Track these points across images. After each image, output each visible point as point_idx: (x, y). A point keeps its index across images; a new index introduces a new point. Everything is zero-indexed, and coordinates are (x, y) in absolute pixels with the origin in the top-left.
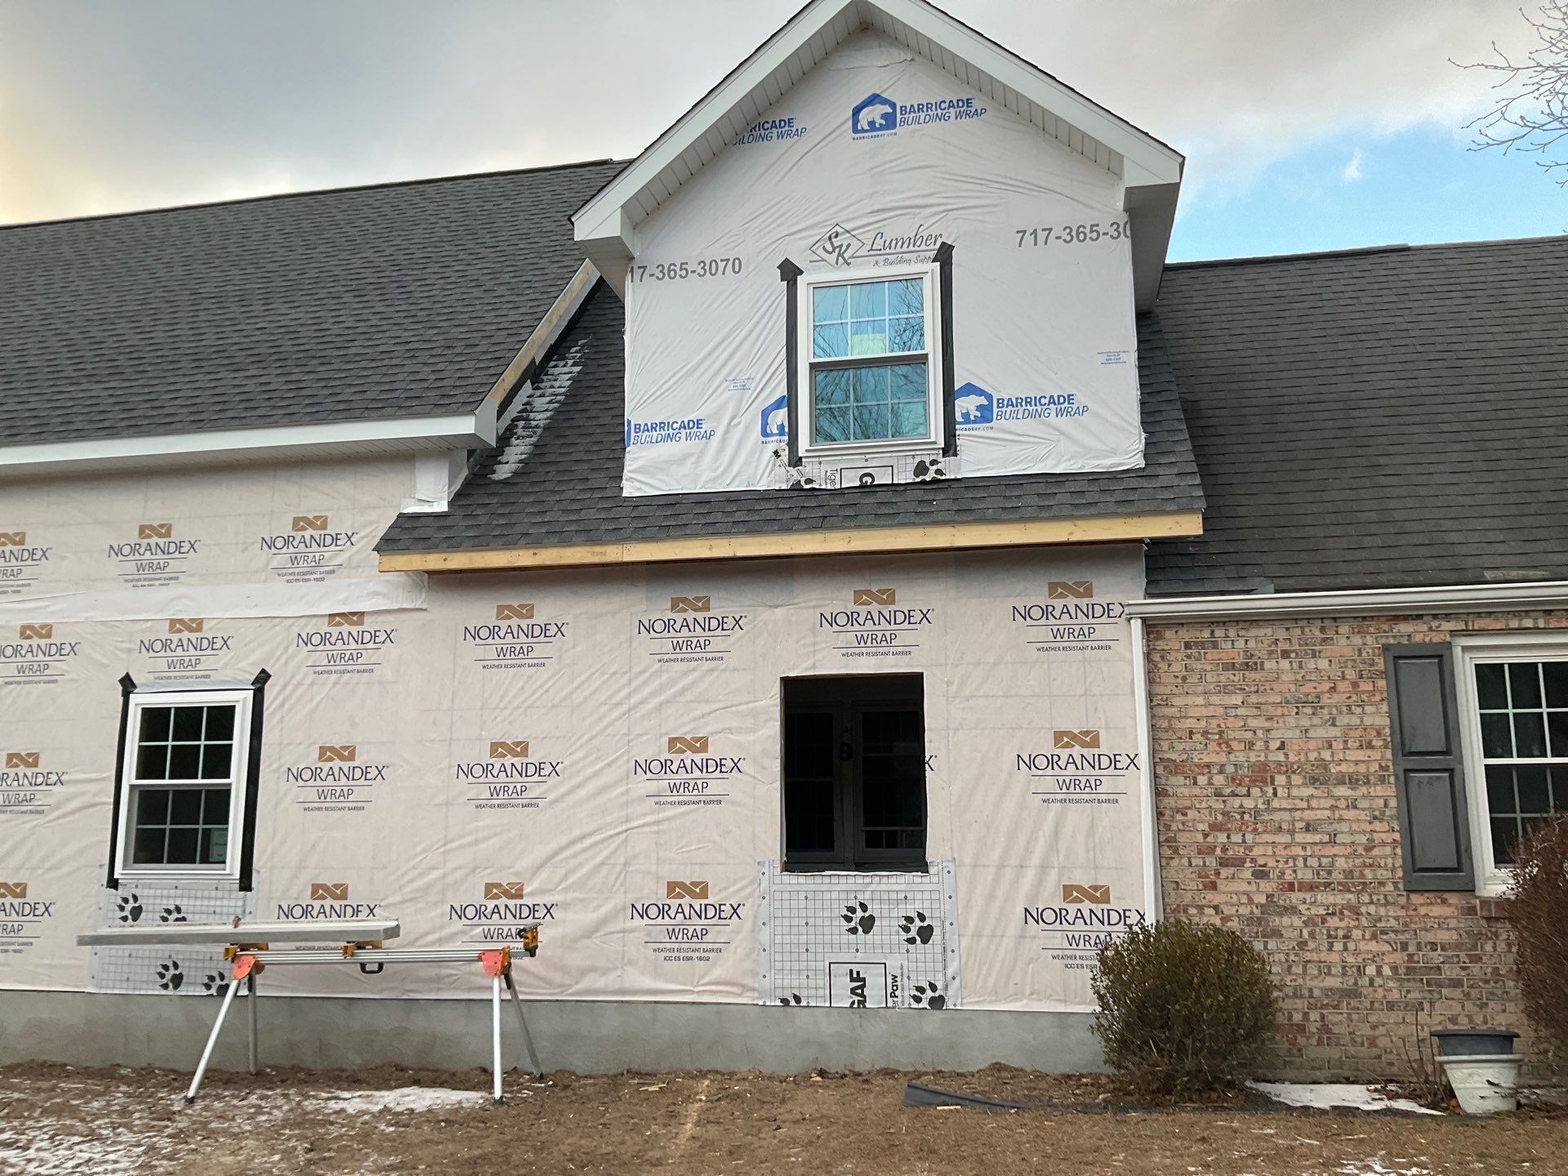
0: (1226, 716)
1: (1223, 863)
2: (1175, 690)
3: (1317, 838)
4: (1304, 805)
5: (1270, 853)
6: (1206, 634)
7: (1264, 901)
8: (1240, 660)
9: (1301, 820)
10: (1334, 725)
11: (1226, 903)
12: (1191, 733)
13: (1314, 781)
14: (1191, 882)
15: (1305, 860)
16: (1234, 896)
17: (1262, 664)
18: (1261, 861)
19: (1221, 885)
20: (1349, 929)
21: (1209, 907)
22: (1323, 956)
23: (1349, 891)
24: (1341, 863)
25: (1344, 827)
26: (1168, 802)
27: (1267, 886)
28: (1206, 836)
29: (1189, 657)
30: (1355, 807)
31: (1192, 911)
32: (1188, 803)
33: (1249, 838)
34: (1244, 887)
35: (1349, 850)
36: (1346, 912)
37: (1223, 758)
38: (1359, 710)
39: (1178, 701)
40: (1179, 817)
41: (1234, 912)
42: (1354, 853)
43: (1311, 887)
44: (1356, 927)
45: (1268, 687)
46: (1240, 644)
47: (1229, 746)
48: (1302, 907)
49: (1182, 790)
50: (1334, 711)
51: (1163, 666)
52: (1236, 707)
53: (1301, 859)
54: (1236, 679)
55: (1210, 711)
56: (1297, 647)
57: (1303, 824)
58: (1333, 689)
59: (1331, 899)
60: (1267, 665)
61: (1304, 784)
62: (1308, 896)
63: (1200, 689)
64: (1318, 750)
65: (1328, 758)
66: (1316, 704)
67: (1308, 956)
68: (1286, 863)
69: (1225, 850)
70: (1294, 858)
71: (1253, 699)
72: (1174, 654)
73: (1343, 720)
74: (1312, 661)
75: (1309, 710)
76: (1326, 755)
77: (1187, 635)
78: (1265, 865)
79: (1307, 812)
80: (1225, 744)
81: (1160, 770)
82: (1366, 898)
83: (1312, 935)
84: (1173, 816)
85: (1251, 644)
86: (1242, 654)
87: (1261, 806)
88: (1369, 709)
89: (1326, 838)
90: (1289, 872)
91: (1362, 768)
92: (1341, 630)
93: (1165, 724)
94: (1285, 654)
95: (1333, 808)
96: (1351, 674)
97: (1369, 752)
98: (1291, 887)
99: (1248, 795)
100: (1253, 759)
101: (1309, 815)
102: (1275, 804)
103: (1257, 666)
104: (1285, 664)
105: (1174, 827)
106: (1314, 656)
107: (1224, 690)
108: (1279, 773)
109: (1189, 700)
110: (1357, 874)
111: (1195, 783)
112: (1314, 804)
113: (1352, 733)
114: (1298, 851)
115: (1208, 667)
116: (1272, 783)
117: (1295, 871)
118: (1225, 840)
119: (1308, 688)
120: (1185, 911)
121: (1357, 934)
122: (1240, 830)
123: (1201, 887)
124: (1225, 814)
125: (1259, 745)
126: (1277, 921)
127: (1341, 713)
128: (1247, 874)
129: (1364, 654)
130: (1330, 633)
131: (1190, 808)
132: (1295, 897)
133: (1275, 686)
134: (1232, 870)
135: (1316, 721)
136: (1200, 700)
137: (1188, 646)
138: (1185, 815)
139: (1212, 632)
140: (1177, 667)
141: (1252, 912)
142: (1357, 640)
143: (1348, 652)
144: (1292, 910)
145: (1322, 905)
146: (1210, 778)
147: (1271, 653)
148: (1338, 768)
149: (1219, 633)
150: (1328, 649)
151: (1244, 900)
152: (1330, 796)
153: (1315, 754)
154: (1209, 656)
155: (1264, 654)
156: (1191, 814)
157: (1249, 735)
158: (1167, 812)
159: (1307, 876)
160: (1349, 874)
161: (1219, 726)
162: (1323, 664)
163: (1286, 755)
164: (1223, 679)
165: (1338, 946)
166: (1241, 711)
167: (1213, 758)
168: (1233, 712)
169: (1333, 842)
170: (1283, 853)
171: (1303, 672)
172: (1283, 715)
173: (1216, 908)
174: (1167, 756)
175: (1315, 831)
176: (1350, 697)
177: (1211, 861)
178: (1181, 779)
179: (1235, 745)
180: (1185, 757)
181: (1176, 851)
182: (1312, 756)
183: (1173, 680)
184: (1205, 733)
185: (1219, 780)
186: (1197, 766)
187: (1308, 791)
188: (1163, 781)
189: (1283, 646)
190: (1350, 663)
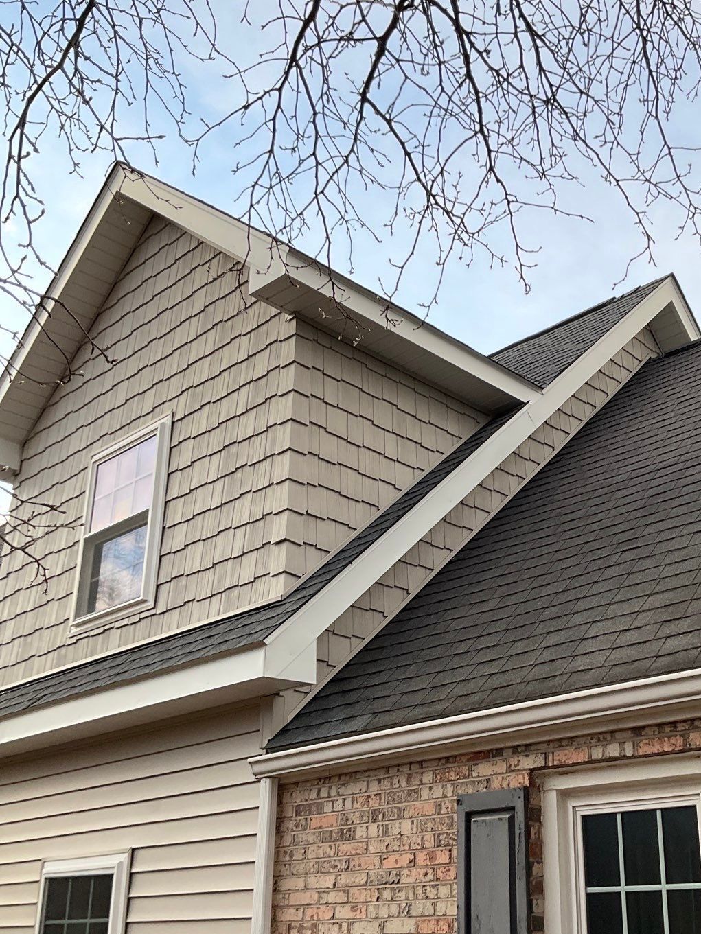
0: (319, 904)
6: (314, 795)
8: (336, 827)
10: (409, 915)
12: (290, 927)
17: (355, 830)
29: (297, 826)
38: (433, 893)
45: (357, 862)
46: (338, 806)
50: (411, 895)
52: (327, 891)
54: (331, 853)
55: (306, 898)
56: (385, 805)
58: (412, 863)
60: (361, 832)
63: (302, 867)
66: (396, 884)
71: (343, 879)
73: (417, 908)
74: (397, 824)
75: (387, 894)
77: (299, 799)
85: (348, 805)
86: (339, 818)
88: (442, 891)
92: (425, 779)
94: (374, 816)
96: (430, 841)
103: (350, 835)
104: (373, 828)
106: (399, 817)
107: (320, 868)
109: (293, 883)
115: (311, 838)
119: (390, 862)
127: (416, 897)
129: (444, 811)
130: (416, 784)
133: (363, 860)
135: (394, 909)
136: (301, 883)
137: (298, 811)
139: (319, 792)
142: (438, 792)
143: (429, 809)
147: (362, 815)
149: (324, 792)
150: (413, 807)
154: (314, 824)
155: (356, 818)
161: (312, 917)
162: (406, 826)
164: (321, 853)
168: (325, 898)
171: (387, 840)
172: (366, 901)
176: (426, 874)
189: (374, 804)
190: (430, 824)
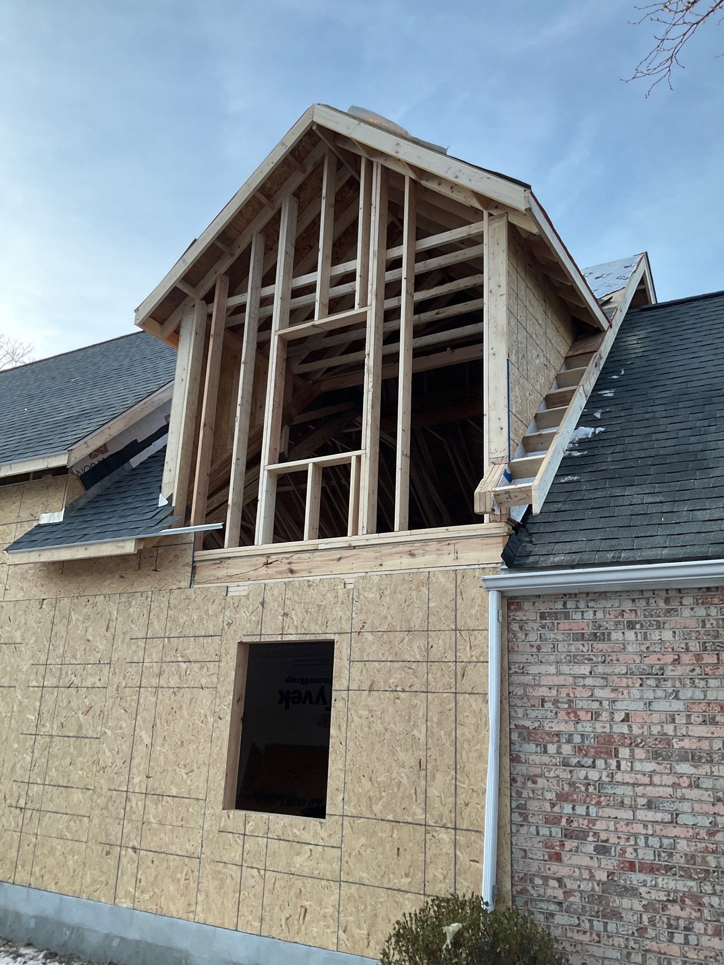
0: (575, 686)
1: (568, 834)
2: (531, 659)
3: (659, 816)
4: (646, 780)
5: (612, 828)
6: (559, 605)
7: (605, 879)
8: (588, 631)
9: (643, 796)
10: (677, 698)
11: (570, 877)
12: (543, 701)
13: (656, 756)
14: (539, 853)
15: (647, 839)
16: (577, 870)
17: (609, 634)
18: (603, 836)
19: (565, 857)
20: (690, 920)
21: (554, 879)
22: (664, 947)
23: (690, 878)
24: (682, 845)
25: (686, 806)
26: (520, 768)
27: (609, 863)
28: (553, 805)
29: (543, 627)
30: (698, 787)
31: (538, 881)
32: (538, 771)
33: (593, 810)
34: (586, 861)
35: (691, 832)
36: (687, 901)
37: (570, 728)
38: (702, 684)
39: (533, 670)
40: (530, 784)
41: (576, 887)
42: (695, 837)
43: (652, 869)
44: (699, 919)
45: (614, 658)
46: (589, 615)
47: (576, 716)
48: (643, 890)
49: (533, 757)
50: (678, 684)
51: (521, 635)
52: (584, 677)
53: (642, 837)
54: (585, 650)
55: (560, 680)
56: (642, 618)
57: (644, 801)
58: (677, 661)
59: (672, 885)
60: (614, 636)
61: (647, 759)
62: (648, 878)
63: (552, 658)
64: (661, 723)
65: (671, 733)
66: (660, 676)
67: (649, 945)
68: (628, 839)
69: (570, 821)
70: (636, 836)
71: (600, 669)
72: (531, 624)
73: (686, 693)
74: (657, 632)
75: (651, 682)
76: (669, 729)
77: (543, 607)
78: (607, 841)
79: (649, 788)
80: (573, 712)
81: (515, 736)
82: (708, 888)
83: (652, 921)
84: (524, 783)
85: (600, 615)
86: (591, 624)
87: (604, 778)
88: (713, 683)
89: (668, 818)
90: (630, 850)
91: (705, 745)
92: (685, 601)
93: (520, 692)
94: (631, 625)
95: (675, 786)
96: (695, 646)
97: (712, 728)
98: (632, 866)
99: (593, 766)
100: (599, 730)
101: (651, 791)
102: (619, 777)
103: (605, 637)
104: (630, 635)
105: (525, 795)
106: (658, 628)
107: (573, 659)
108: (623, 745)
109: (543, 669)
110: (699, 860)
111: (545, 752)
112: (656, 779)
113: (696, 708)
114: (638, 828)
115: (560, 637)
116: (616, 756)
117: (636, 850)
118: (570, 811)
119: (652, 659)
120: (532, 881)
121: (699, 926)
122: (585, 802)
123: (546, 857)
124: (572, 784)
125: (605, 716)
126: (617, 902)
127: (684, 686)
128: (590, 848)
129: (708, 626)
130: (674, 604)
131: (540, 776)
132: (636, 878)
133: (621, 657)
134: (575, 843)
135: (660, 693)
136: (552, 669)
137: (543, 616)
138: (534, 782)
139: (565, 604)
140: (533, 637)
141: (593, 890)
142: (701, 611)
143: (692, 623)
144: (631, 891)
145: (662, 889)
146: (559, 747)
147: (617, 624)
148: (681, 744)
149: (571, 604)
150: (673, 621)
151: (586, 875)
152: (672, 772)
153: (659, 728)
154: (561, 626)
155: (610, 625)
156: (541, 782)
157: (595, 705)
158: (519, 779)
159: (647, 855)
160: (691, 858)
161: (568, 695)
162: (667, 635)
163: (630, 727)
164: (573, 648)
165: (679, 938)
166: (589, 681)
167: (562, 727)
168: (581, 682)
169: (674, 822)
170: (625, 829)
171: (648, 644)
172: (628, 686)
173: (560, 880)
174: (521, 723)
175: (657, 809)
176: (694, 670)
177: (557, 832)
178: (532, 747)
179: (582, 714)
180: (537, 724)
181: (526, 819)
182: (656, 730)
183: (529, 650)
184: (556, 702)
185: (567, 749)
186: (548, 734)
187: (650, 766)
188: (517, 747)
189: (629, 617)
190: (694, 635)
